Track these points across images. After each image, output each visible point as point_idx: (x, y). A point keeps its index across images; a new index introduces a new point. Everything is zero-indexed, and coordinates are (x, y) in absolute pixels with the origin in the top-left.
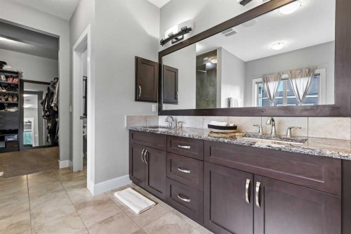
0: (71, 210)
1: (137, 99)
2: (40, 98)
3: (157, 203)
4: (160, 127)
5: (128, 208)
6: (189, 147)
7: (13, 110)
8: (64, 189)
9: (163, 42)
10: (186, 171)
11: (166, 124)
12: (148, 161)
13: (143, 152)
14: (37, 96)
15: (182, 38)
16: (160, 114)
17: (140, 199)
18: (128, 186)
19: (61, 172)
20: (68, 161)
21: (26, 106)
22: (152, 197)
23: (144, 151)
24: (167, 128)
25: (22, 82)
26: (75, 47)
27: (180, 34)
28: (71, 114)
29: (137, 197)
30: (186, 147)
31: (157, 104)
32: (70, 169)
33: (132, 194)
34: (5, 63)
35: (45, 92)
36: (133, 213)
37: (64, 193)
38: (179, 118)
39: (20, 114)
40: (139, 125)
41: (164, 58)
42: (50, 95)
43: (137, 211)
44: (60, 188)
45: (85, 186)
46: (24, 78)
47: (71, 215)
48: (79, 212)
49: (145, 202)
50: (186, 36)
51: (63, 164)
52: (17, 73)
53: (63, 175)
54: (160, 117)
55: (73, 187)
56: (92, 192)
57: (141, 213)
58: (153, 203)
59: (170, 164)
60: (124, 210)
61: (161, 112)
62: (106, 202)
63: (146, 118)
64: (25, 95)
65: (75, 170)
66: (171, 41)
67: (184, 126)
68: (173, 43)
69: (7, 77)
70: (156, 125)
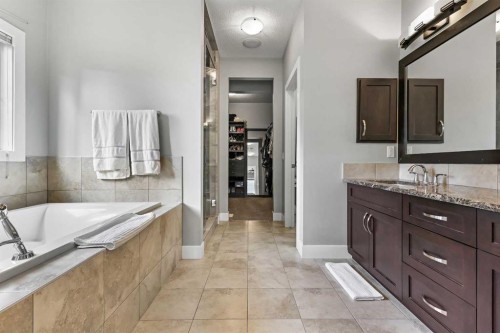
0: (279, 265)
1: (360, 140)
2: (260, 145)
3: (386, 298)
4: (401, 182)
5: (340, 286)
6: (445, 219)
7: (240, 158)
8: (274, 242)
9: (406, 44)
10: (440, 260)
11: (411, 178)
12: (374, 232)
13: (366, 217)
14: (257, 144)
15: (447, 23)
16: (400, 162)
17: (360, 282)
18: (346, 261)
19: (274, 224)
20: (280, 214)
21: (250, 154)
22: (381, 287)
23: (368, 215)
24: (413, 184)
25: (246, 130)
26: (287, 86)
27: (438, 18)
28: (283, 161)
29: (356, 278)
30: (440, 218)
31: (397, 144)
32: (282, 223)
33: (349, 272)
34: (235, 115)
35: (264, 139)
36: (347, 297)
37: (274, 245)
38: (440, 168)
39: (245, 162)
40: (362, 178)
41: (410, 68)
42: (268, 141)
43: (353, 296)
44: (271, 240)
45: (294, 245)
46: (248, 127)
47: (278, 269)
48: (287, 270)
49: (366, 289)
50: (454, 18)
51: (276, 216)
52: (243, 123)
53: (276, 227)
54: (401, 165)
55: (284, 243)
56: (301, 254)
57: (358, 300)
58: (380, 295)
59: (409, 242)
60: (334, 287)
61: (403, 158)
62: (315, 269)
63: (374, 167)
64: (249, 144)
65: (287, 225)
66: (422, 36)
67: (451, 182)
68: (425, 38)
69: (237, 128)
70: (395, 178)
